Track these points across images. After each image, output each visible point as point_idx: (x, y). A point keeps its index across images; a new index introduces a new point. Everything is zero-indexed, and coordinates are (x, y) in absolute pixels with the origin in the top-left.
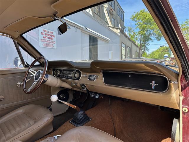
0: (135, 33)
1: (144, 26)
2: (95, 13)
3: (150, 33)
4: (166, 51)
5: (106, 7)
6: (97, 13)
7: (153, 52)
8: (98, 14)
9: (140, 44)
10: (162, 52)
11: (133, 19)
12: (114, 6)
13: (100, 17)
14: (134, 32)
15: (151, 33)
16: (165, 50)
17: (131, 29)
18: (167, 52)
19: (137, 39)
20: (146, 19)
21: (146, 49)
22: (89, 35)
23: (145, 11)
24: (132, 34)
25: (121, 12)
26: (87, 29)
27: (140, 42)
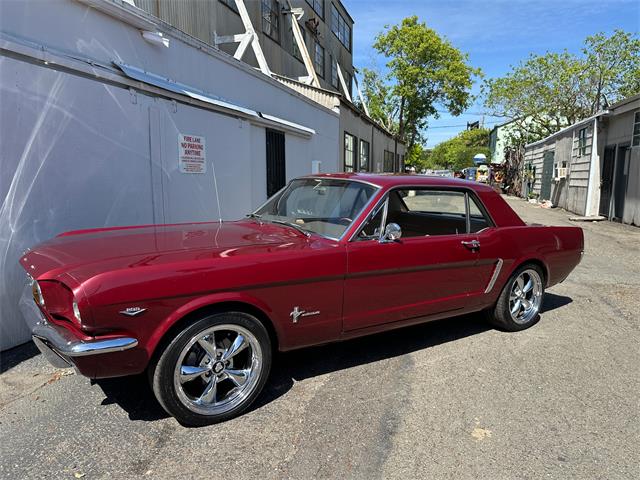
0: (384, 90)
1: (413, 70)
2: (264, 33)
3: (432, 91)
4: (482, 142)
5: (297, 16)
6: (268, 33)
7: (442, 145)
8: (274, 36)
9: (401, 125)
10: (468, 145)
11: (381, 47)
12: (321, 5)
13: (279, 43)
14: (383, 86)
15: (435, 89)
16: (478, 139)
17: (373, 77)
18: (484, 145)
19: (390, 111)
20: (421, 49)
21: (419, 140)
22: (267, 129)
23: (418, 22)
24: (377, 91)
25: (341, 21)
26: (261, 116)
27: (401, 117)
